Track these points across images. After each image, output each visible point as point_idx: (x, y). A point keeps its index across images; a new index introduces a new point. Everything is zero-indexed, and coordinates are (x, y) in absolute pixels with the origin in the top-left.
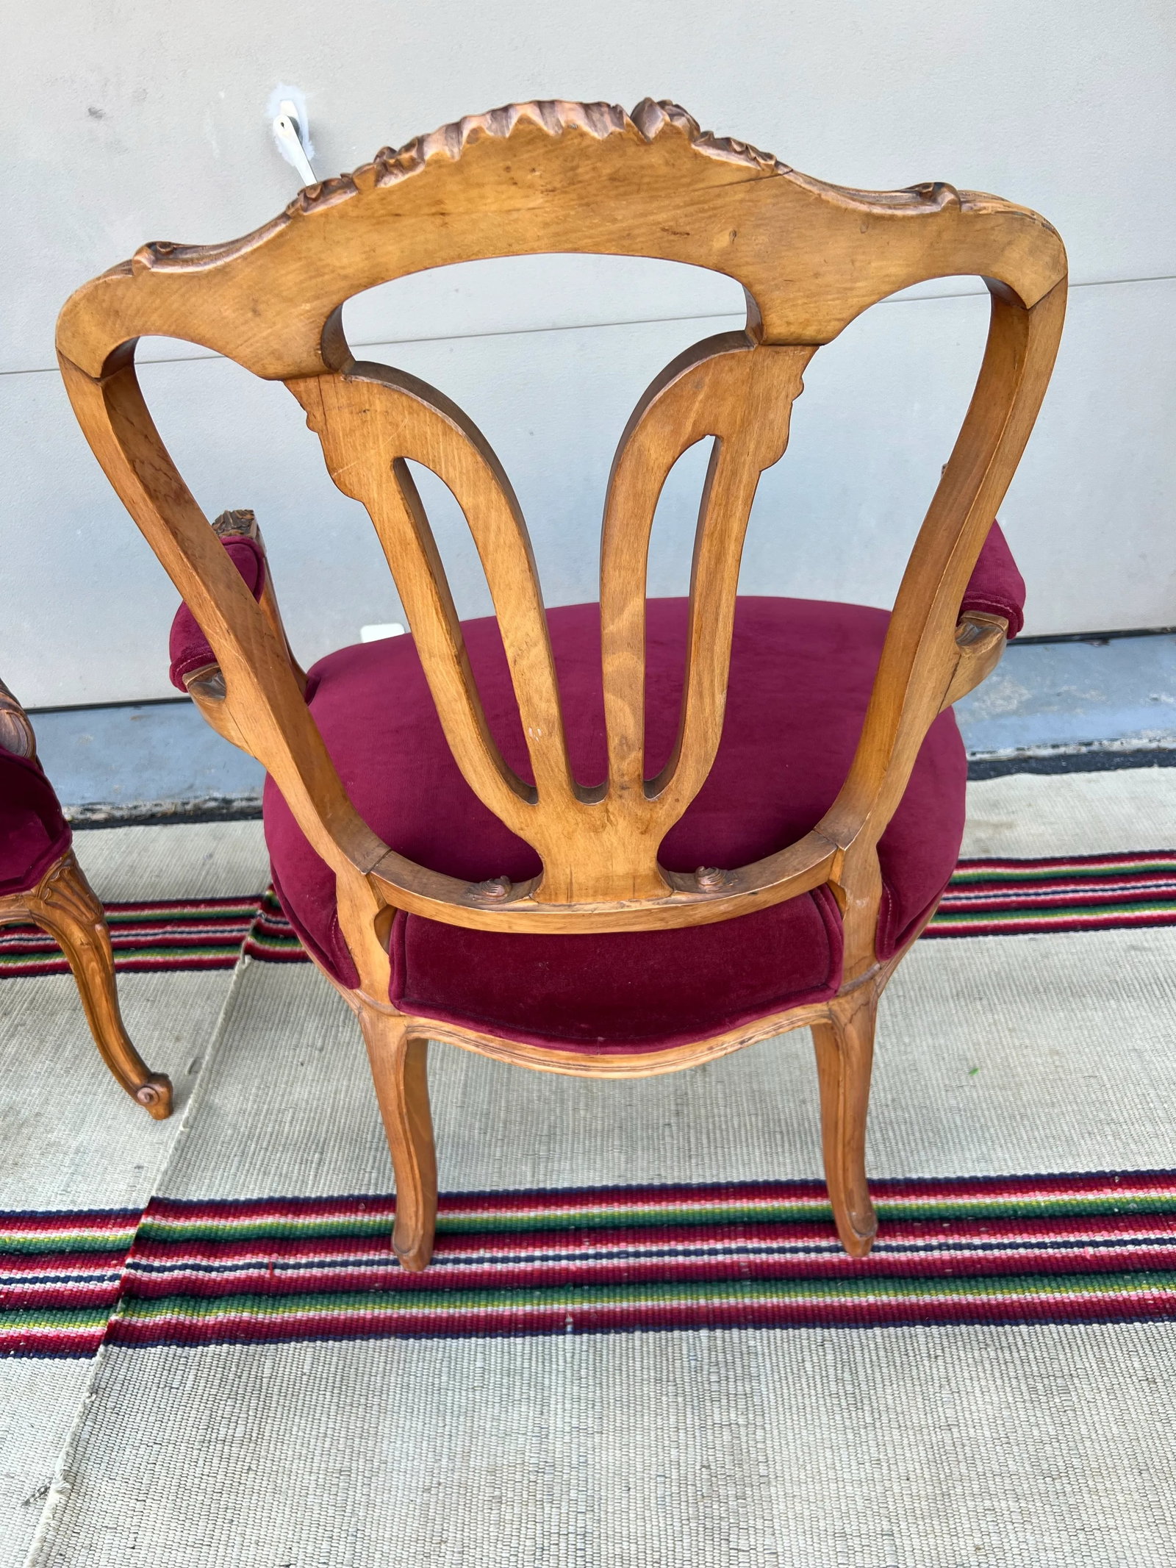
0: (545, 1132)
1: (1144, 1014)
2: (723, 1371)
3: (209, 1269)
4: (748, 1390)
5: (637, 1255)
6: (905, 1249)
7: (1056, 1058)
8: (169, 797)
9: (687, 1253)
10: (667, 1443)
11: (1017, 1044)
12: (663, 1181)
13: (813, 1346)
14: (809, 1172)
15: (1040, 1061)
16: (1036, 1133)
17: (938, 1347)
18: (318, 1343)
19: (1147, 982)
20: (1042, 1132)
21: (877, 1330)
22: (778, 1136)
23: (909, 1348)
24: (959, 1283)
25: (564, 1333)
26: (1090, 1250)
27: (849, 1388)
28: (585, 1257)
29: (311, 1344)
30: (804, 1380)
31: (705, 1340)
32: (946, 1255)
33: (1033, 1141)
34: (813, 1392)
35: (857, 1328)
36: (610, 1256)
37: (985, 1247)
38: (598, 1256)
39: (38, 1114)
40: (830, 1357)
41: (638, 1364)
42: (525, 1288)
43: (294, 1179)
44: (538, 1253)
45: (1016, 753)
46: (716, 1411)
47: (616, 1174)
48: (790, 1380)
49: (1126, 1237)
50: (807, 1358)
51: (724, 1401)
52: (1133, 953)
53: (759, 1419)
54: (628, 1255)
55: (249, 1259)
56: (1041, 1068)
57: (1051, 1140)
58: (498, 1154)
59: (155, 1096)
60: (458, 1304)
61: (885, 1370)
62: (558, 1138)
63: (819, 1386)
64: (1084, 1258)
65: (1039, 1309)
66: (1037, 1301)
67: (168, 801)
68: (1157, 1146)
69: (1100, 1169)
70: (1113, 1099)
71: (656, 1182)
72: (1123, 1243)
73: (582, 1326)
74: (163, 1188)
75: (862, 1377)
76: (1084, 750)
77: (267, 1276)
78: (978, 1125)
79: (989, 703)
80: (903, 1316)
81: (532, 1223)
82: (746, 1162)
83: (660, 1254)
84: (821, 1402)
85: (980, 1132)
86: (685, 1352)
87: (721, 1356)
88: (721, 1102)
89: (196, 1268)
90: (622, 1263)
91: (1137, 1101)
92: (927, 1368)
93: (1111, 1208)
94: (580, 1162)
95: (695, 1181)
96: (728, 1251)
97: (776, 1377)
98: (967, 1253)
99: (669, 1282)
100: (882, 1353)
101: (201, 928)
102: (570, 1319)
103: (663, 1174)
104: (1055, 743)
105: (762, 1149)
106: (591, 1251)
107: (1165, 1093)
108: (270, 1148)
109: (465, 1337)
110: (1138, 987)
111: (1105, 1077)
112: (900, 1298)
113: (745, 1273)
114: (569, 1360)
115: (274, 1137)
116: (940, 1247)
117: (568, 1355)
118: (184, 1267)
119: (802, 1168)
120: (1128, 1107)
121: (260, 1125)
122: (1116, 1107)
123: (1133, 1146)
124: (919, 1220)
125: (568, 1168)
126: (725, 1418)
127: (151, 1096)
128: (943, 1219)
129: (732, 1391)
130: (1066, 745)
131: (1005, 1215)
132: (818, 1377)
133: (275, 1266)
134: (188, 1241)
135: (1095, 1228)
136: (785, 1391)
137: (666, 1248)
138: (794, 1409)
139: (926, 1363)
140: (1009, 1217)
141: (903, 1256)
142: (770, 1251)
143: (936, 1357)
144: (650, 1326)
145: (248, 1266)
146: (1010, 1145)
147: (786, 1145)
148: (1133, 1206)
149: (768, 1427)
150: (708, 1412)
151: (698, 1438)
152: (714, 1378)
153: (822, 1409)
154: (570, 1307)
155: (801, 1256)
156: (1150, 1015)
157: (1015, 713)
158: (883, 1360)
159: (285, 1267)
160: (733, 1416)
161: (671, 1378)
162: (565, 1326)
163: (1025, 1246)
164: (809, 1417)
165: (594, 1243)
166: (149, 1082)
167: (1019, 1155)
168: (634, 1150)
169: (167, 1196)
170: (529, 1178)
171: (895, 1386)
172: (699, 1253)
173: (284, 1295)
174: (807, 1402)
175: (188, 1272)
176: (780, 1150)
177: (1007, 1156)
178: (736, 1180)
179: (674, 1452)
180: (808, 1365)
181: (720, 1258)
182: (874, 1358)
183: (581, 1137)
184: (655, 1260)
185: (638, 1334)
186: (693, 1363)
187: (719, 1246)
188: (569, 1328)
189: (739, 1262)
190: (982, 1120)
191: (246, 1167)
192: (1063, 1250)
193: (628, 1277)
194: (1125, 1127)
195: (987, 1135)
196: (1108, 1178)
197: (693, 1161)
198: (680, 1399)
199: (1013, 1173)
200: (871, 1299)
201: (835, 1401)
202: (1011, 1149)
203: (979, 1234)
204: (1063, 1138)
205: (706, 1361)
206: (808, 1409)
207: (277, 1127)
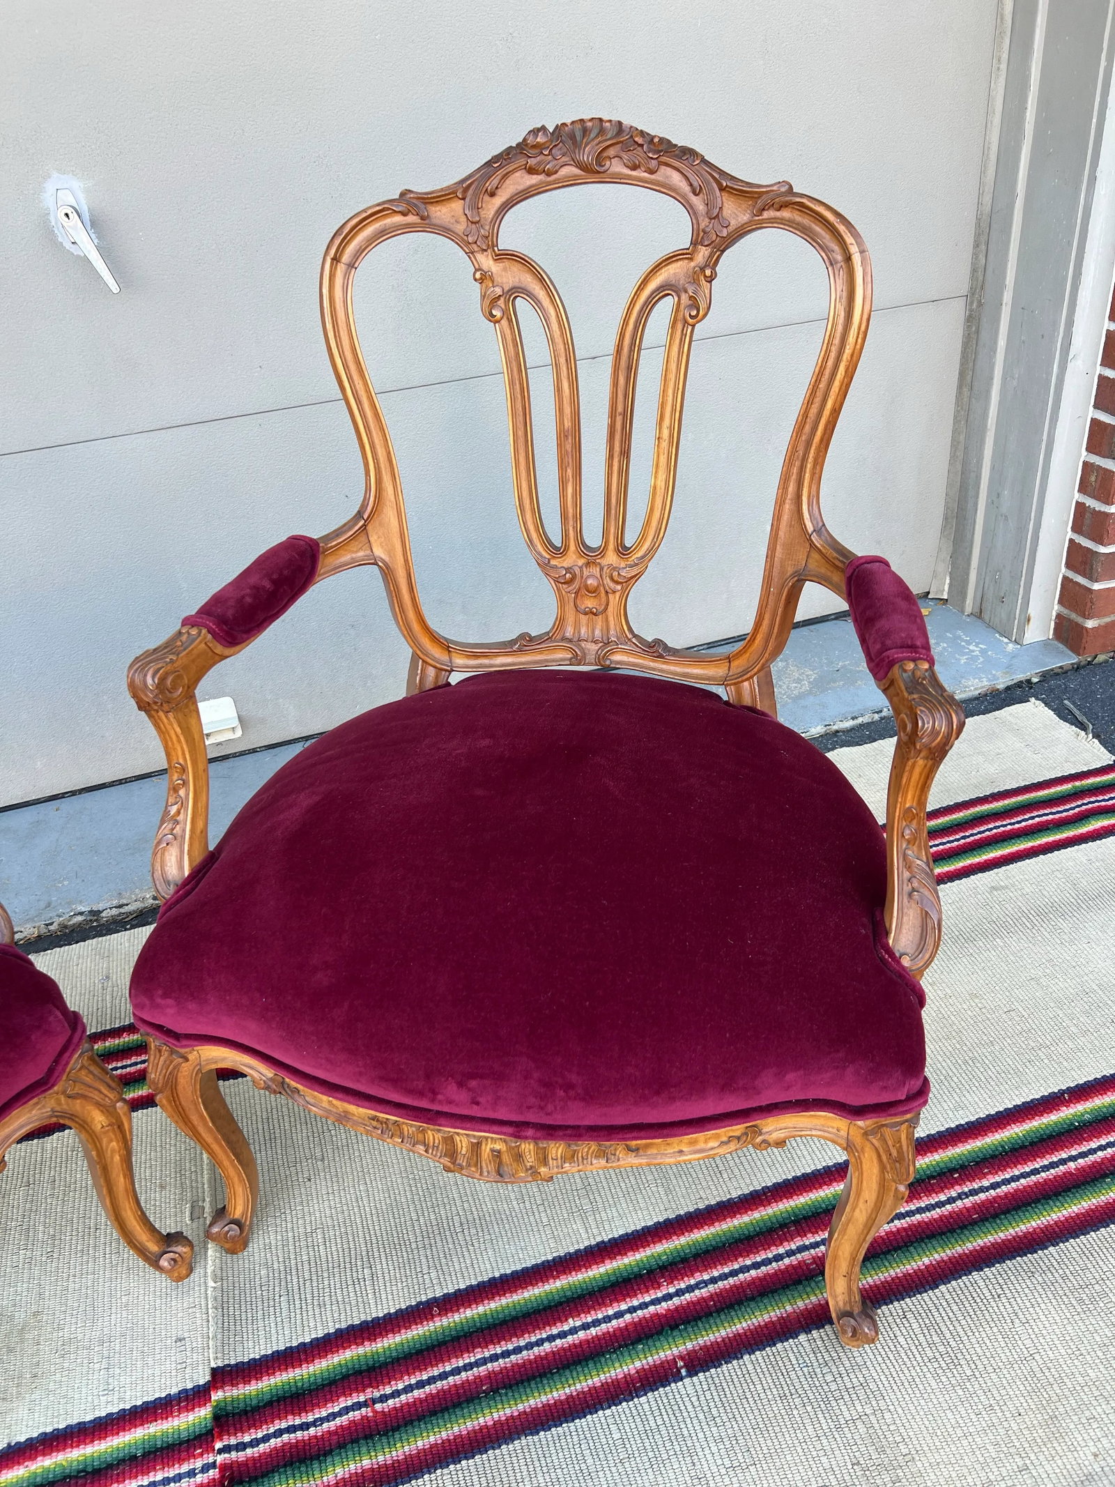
0: (580, 1186)
1: (1026, 945)
2: (834, 1369)
3: (305, 1426)
4: (862, 1379)
6: (933, 1207)
7: (977, 1001)
8: (27, 921)
9: (756, 1266)
10: (814, 1453)
11: (942, 996)
12: (707, 1203)
13: (898, 1320)
14: (827, 1158)
15: (965, 1007)
16: (990, 1072)
17: (997, 1286)
18: (452, 1467)
19: (1017, 917)
20: (993, 1070)
21: (943, 1288)
23: (975, 1295)
24: (987, 1224)
25: (682, 1379)
26: (1072, 1165)
27: (941, 1349)
28: (668, 1297)
29: (446, 1471)
30: (903, 1355)
31: (806, 1344)
32: (968, 1202)
33: (990, 1080)
34: (915, 1363)
35: (926, 1291)
36: (690, 1289)
37: (994, 1186)
38: (679, 1293)
39: (36, 1313)
40: (915, 1326)
41: (759, 1387)
42: (626, 1346)
43: (354, 1303)
44: (624, 1307)
45: (825, 729)
46: (844, 1408)
47: (662, 1208)
48: (892, 1358)
49: (1094, 1145)
50: (898, 1333)
51: (846, 1397)
52: (995, 893)
53: (882, 1403)
54: (706, 1283)
55: (344, 1402)
56: (969, 1013)
57: (1003, 1075)
58: (545, 1220)
59: (179, 1259)
60: (571, 1382)
61: (963, 1322)
62: (594, 1187)
63: (918, 1356)
64: (1070, 1173)
65: (1057, 1229)
66: (1052, 1222)
67: (28, 926)
68: (1083, 1059)
69: (1050, 1091)
70: (1034, 1027)
71: (701, 1206)
72: (1093, 1151)
73: (694, 1366)
74: (219, 1355)
75: (948, 1335)
76: (877, 717)
77: (370, 1414)
78: (942, 1078)
79: (785, 687)
80: (958, 1267)
81: (606, 1278)
82: (771, 1164)
83: (734, 1273)
84: (925, 1370)
85: (946, 1083)
86: (794, 1362)
87: (826, 1356)
89: (292, 1429)
90: (703, 1293)
91: (1052, 1023)
92: (996, 1308)
93: (1072, 1124)
94: (624, 1205)
95: (735, 1194)
96: (790, 1253)
97: (880, 1359)
98: (982, 1196)
99: (753, 1299)
100: (955, 1308)
101: (134, 1060)
102: (680, 1363)
103: (704, 1196)
104: (853, 715)
106: (672, 1290)
107: (1069, 1011)
108: (314, 1278)
109: (591, 1414)
110: (1011, 922)
111: (1021, 1009)
113: (814, 1269)
114: (696, 1404)
115: (313, 1264)
116: (960, 1197)
117: (694, 1399)
118: (279, 1433)
119: (820, 1156)
120: (1048, 1030)
121: (292, 1257)
122: (1040, 1033)
123: (1065, 1063)
124: (933, 1177)
125: (615, 1214)
126: (854, 1413)
127: (174, 1260)
128: (952, 1171)
129: (849, 1385)
130: (862, 715)
131: (997, 1153)
132: (913, 1348)
133: (374, 1401)
134: (270, 1403)
135: (1067, 1144)
136: (892, 1370)
137: (736, 1266)
138: (906, 1384)
139: (993, 1304)
140: (1001, 1154)
141: (936, 1213)
143: (999, 1297)
144: (754, 1347)
145: (347, 1410)
146: (974, 1089)
148: (1087, 1117)
149: (891, 1407)
150: (838, 1412)
151: (839, 1439)
152: (829, 1378)
153: (928, 1375)
154: (675, 1351)
156: (1030, 945)
157: (810, 692)
158: (958, 1313)
159: (384, 1398)
160: (859, 1408)
161: (793, 1391)
162: (679, 1371)
163: (1024, 1175)
164: (921, 1386)
165: (671, 1282)
166: (169, 1246)
167: (985, 1095)
168: (668, 1179)
169: (227, 1362)
170: (584, 1236)
171: (977, 1334)
172: (766, 1262)
173: (396, 1429)
174: (914, 1374)
175: (285, 1437)
177: (976, 1099)
178: (770, 1184)
179: (824, 1459)
180: (901, 1339)
181: (787, 1261)
182: (951, 1314)
183: (615, 1180)
184: (731, 1281)
185: (746, 1357)
186: (805, 1369)
187: (781, 1250)
188: (683, 1372)
189: (804, 1261)
190: (944, 1072)
191: (298, 1306)
192: (1052, 1171)
193: (715, 1305)
194: (1053, 1049)
195: (953, 1084)
196: (1059, 1097)
197: (725, 1176)
198: (809, 1408)
199: (987, 1113)
200: (926, 1261)
201: (935, 1364)
202: (977, 1092)
203: (984, 1176)
204: (1012, 1072)
205: (816, 1364)
206: (917, 1380)
207: (311, 1253)
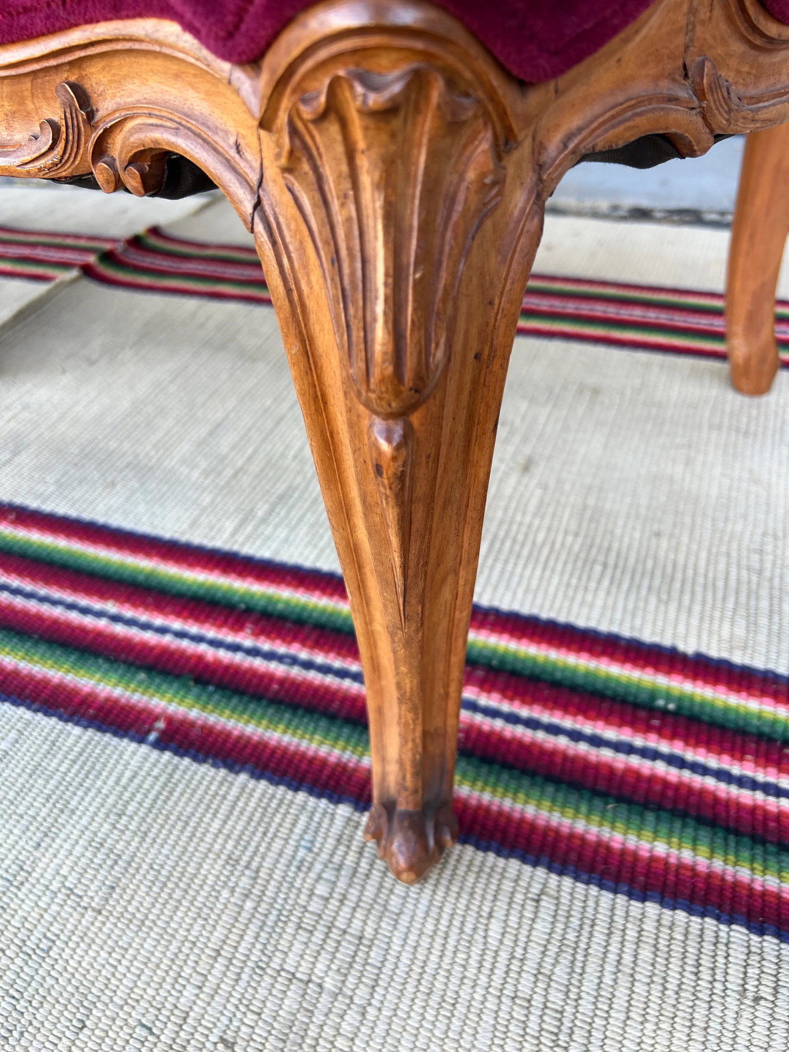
2: (342, 884)
4: (369, 932)
5: (308, 665)
6: (754, 785)
10: (187, 971)
13: (519, 897)
17: (768, 981)
21: (652, 909)
22: (598, 568)
23: (706, 961)
25: (141, 740)
27: (555, 997)
30: (476, 951)
31: (339, 822)
34: (483, 979)
35: (615, 892)
36: (270, 656)
38: (254, 652)
40: (542, 927)
41: (216, 824)
42: (130, 664)
46: (298, 947)
48: (452, 941)
50: (499, 914)
51: (318, 936)
53: (363, 992)
54: (294, 661)
58: (207, 502)
61: (639, 988)
63: (499, 972)
73: (172, 739)
75: (589, 986)
80: (714, 898)
84: (491, 1004)
86: (298, 830)
87: (351, 858)
88: (531, 508)
90: (278, 669)
92: (730, 1015)
97: (429, 927)
100: (646, 953)
102: (161, 725)
105: (566, 578)
112: (718, 865)
114: (124, 781)
117: (128, 774)
126: (305, 967)
129: (341, 923)
132: (504, 956)
136: (434, 958)
138: (435, 998)
139: (732, 1002)
141: (746, 796)
142: (512, 719)
143: (757, 999)
144: (268, 773)
147: (606, 583)
149: (371, 1012)
150: (283, 945)
151: (242, 984)
152: (322, 889)
153: (488, 1018)
154: (172, 708)
155: (562, 742)
158: (644, 970)
160: (320, 967)
161: (254, 865)
162: (148, 732)
164: (456, 1023)
165: (256, 634)
171: (650, 1027)
174: (464, 995)
176: (593, 585)
179: (190, 992)
180: (495, 927)
182: (627, 958)
185: (243, 777)
186: (302, 853)
188: (152, 737)
193: (277, 692)
198: (249, 905)
200: (661, 848)
201: (519, 1014)
205: (324, 856)
206: (461, 1008)
